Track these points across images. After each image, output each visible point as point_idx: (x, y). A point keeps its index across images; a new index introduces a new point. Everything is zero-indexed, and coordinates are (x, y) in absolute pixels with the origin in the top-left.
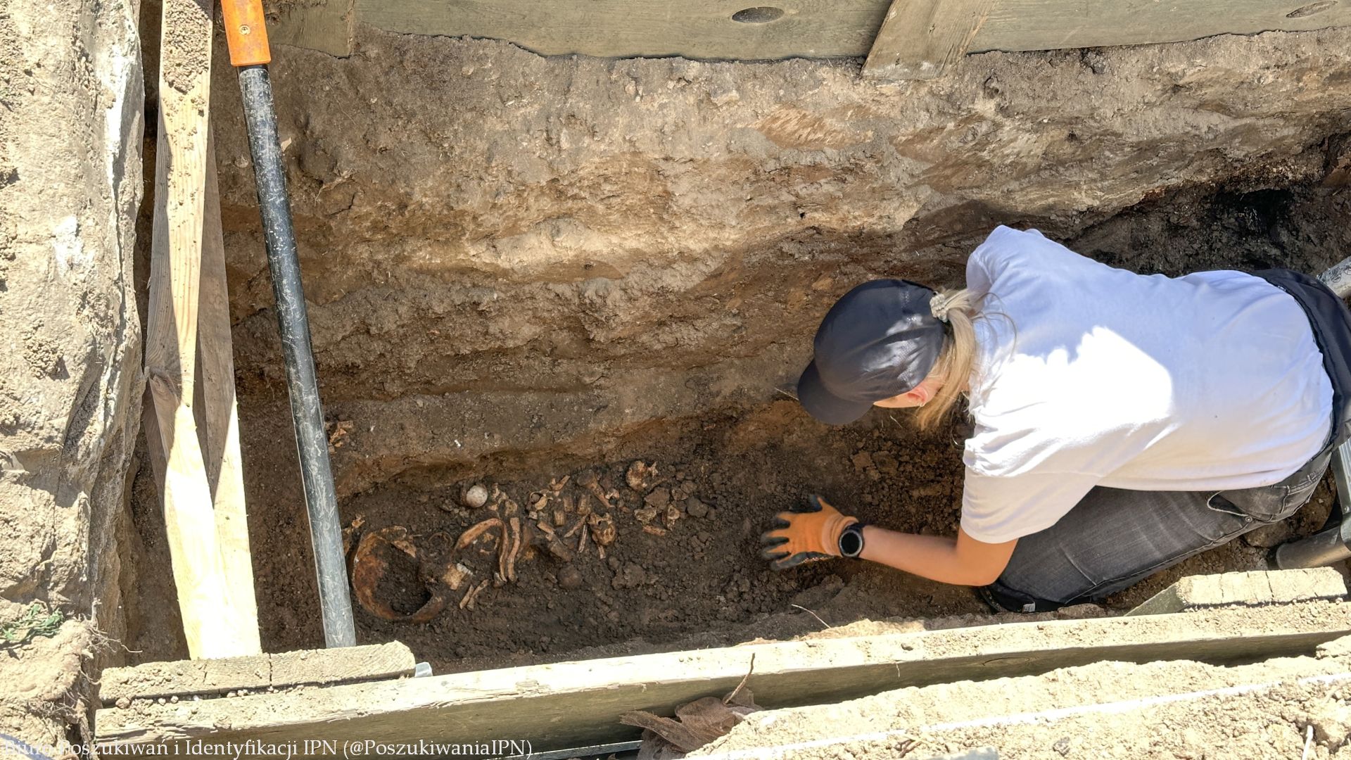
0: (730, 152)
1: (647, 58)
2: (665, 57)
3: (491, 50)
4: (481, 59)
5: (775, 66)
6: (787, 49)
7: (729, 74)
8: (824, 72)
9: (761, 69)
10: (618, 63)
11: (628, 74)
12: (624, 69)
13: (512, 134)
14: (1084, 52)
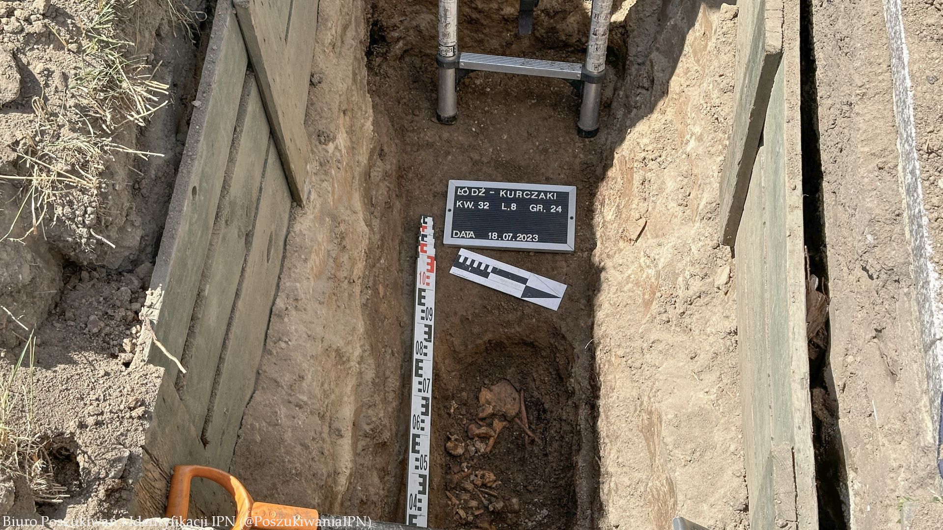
0: (323, 303)
1: (268, 329)
2: (270, 317)
3: (248, 420)
4: (253, 428)
5: (288, 254)
6: (282, 244)
7: (286, 283)
8: (297, 227)
9: (287, 264)
10: (268, 347)
11: (275, 343)
12: (272, 344)
13: (294, 429)
14: (312, 84)
